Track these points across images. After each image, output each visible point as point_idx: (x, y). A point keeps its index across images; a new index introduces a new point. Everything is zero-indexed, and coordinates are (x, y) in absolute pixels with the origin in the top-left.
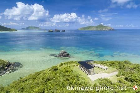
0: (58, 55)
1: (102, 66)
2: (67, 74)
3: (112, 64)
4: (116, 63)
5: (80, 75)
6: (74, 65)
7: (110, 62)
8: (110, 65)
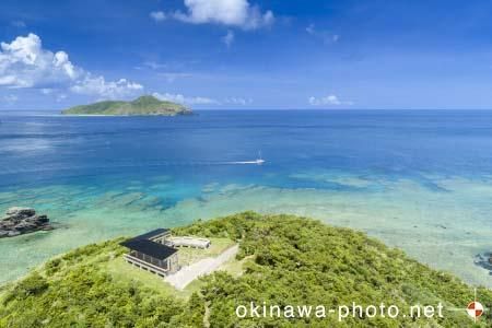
1: (195, 240)
2: (92, 292)
3: (217, 229)
4: (228, 224)
5: (139, 284)
6: (109, 257)
7: (212, 224)
8: (214, 232)
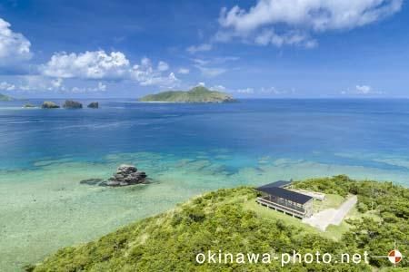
0: (112, 179)
